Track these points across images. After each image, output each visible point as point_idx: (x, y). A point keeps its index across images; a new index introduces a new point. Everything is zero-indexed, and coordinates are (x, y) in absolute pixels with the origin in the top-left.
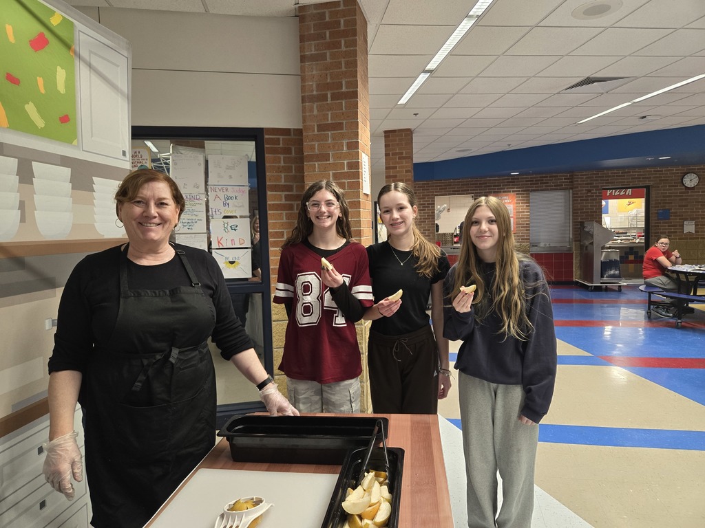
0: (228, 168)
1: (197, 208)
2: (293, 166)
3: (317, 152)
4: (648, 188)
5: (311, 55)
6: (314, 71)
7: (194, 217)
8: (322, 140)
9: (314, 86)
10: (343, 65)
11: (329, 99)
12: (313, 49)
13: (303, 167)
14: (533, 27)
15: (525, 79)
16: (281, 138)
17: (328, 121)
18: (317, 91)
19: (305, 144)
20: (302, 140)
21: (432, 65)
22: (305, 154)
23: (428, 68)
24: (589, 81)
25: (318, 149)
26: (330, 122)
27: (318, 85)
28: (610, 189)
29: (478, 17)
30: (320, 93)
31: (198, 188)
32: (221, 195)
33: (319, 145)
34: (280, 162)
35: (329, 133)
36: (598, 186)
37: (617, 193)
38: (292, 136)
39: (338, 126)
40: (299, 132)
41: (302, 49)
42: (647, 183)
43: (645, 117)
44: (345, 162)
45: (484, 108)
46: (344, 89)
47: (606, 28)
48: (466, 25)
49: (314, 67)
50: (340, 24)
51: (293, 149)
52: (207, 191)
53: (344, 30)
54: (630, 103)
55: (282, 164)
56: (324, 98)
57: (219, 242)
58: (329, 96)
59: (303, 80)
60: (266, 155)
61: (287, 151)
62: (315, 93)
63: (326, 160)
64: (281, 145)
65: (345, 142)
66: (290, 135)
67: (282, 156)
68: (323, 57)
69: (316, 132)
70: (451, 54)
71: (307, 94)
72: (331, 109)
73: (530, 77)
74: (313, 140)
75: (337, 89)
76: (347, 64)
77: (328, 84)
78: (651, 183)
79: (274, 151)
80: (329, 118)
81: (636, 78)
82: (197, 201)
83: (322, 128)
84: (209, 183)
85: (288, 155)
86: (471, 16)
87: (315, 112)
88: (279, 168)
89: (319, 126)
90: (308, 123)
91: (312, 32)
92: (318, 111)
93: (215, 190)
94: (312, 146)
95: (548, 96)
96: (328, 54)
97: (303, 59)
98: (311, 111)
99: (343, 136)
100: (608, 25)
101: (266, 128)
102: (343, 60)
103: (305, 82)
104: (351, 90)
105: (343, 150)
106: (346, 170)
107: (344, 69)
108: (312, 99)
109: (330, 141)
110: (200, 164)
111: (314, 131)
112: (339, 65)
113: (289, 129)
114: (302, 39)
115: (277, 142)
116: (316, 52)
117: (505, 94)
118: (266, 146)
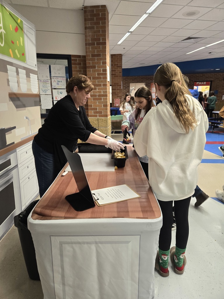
0: (58, 70)
1: (47, 85)
2: (82, 70)
3: (91, 65)
4: (211, 81)
5: (89, 26)
6: (90, 33)
7: (47, 89)
8: (93, 61)
9: (90, 39)
10: (101, 31)
11: (96, 45)
12: (90, 24)
13: (86, 71)
14: (169, 18)
15: (166, 36)
16: (77, 59)
17: (95, 53)
18: (91, 41)
19: (87, 62)
20: (86, 60)
21: (132, 30)
22: (87, 65)
23: (130, 31)
24: (189, 38)
25: (92, 64)
26: (96, 53)
27: (91, 39)
28: (198, 82)
29: (150, 13)
30: (92, 42)
31: (47, 77)
32: (56, 80)
33: (92, 62)
34: (77, 68)
35: (96, 58)
36: (193, 80)
37: (200, 84)
38: (82, 58)
39: (99, 55)
40: (84, 57)
41: (85, 24)
42: (211, 79)
43: (210, 53)
44: (102, 69)
45: (151, 47)
46: (101, 41)
47: (195, 20)
48: (145, 16)
49: (90, 32)
50: (100, 15)
51: (82, 63)
52: (51, 78)
53: (101, 18)
54: (205, 47)
55: (78, 69)
56: (94, 44)
57: (56, 98)
58: (96, 43)
59: (86, 36)
60: (72, 65)
61: (80, 64)
62: (90, 42)
63: (95, 68)
64: (78, 62)
65: (101, 61)
66: (80, 58)
67: (78, 66)
68: (93, 28)
69: (91, 57)
70: (139, 26)
71: (87, 42)
72: (96, 49)
73: (168, 36)
74: (90, 60)
75: (99, 41)
76: (102, 31)
77: (95, 38)
78: (213, 80)
79: (75, 64)
80: (96, 52)
81: (206, 38)
82: (47, 83)
83: (93, 56)
84: (52, 76)
85: (80, 66)
86: (147, 13)
87: (91, 50)
88: (77, 70)
89: (92, 55)
90: (88, 54)
91: (89, 17)
92: (92, 49)
93: (54, 78)
94: (89, 63)
95: (175, 43)
96: (95, 27)
97: (86, 28)
98: (89, 49)
99: (101, 59)
100: (195, 19)
101: (72, 55)
102: (101, 29)
103: (86, 38)
104: (104, 41)
105: (101, 64)
106: (102, 72)
107: (101, 33)
108: (90, 44)
109: (96, 61)
110: (48, 68)
111: (90, 57)
112: (99, 31)
113: (80, 56)
114: (85, 20)
115: (76, 60)
116: (90, 26)
117: (158, 42)
118: (72, 62)
